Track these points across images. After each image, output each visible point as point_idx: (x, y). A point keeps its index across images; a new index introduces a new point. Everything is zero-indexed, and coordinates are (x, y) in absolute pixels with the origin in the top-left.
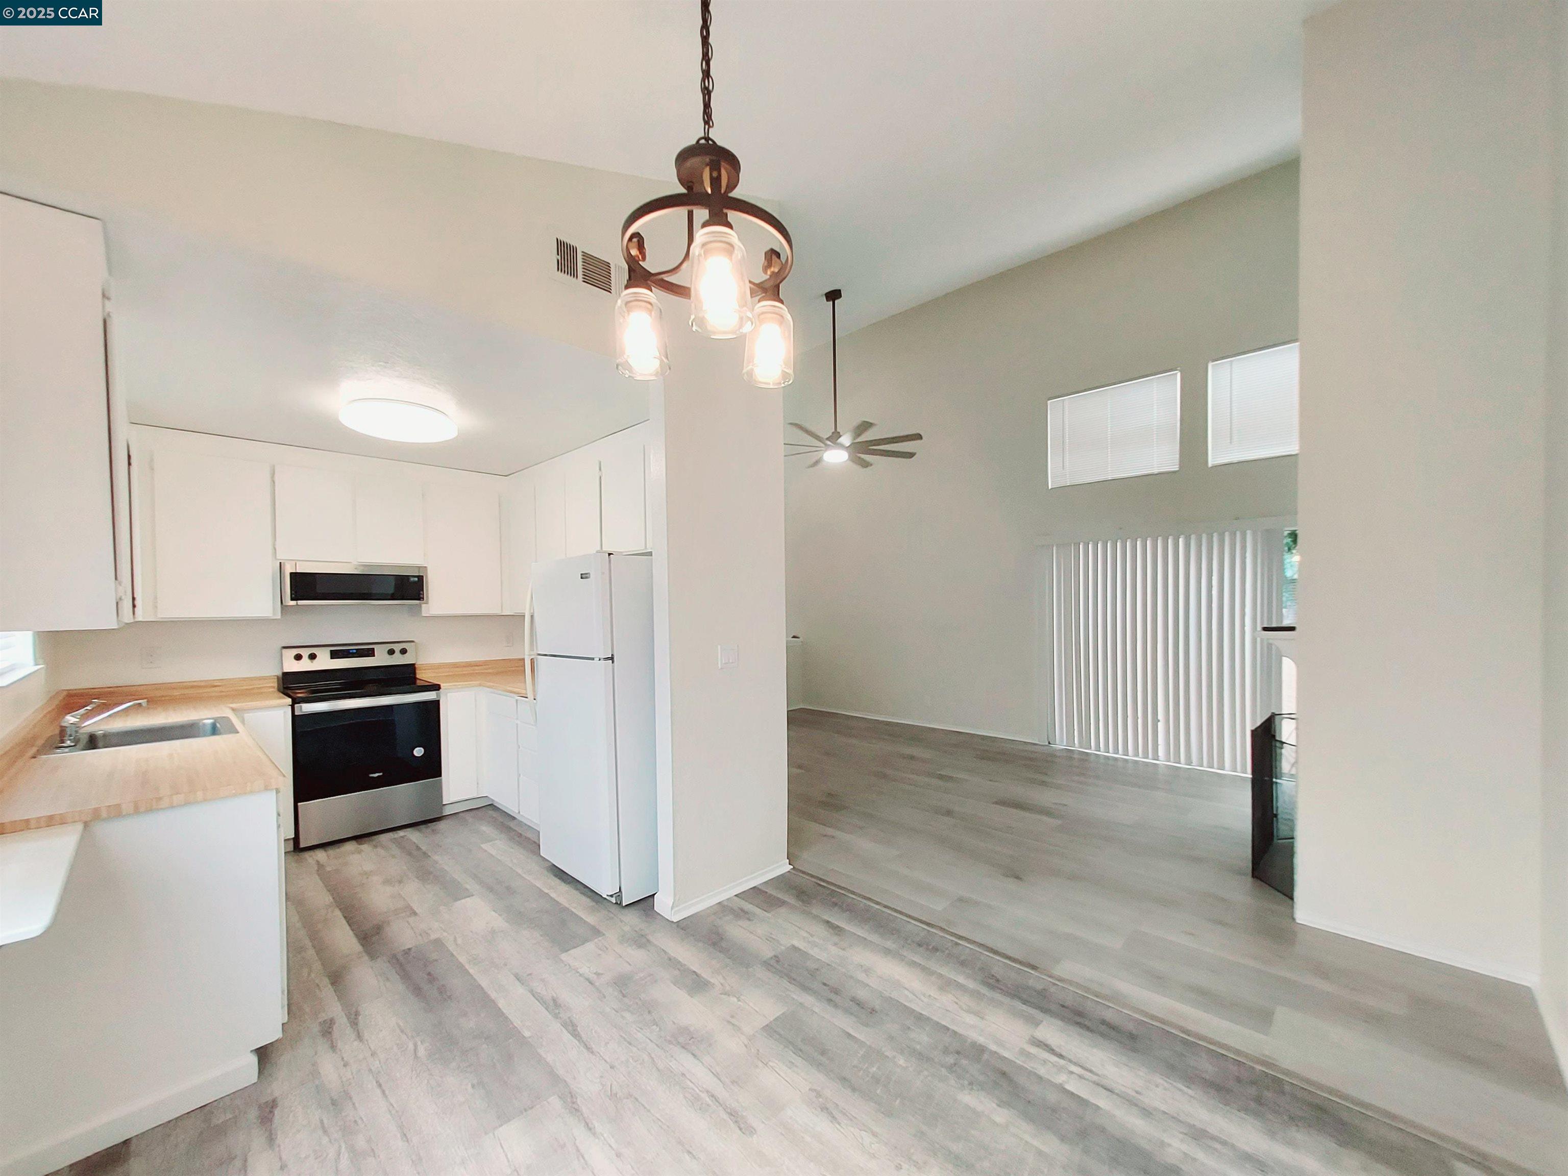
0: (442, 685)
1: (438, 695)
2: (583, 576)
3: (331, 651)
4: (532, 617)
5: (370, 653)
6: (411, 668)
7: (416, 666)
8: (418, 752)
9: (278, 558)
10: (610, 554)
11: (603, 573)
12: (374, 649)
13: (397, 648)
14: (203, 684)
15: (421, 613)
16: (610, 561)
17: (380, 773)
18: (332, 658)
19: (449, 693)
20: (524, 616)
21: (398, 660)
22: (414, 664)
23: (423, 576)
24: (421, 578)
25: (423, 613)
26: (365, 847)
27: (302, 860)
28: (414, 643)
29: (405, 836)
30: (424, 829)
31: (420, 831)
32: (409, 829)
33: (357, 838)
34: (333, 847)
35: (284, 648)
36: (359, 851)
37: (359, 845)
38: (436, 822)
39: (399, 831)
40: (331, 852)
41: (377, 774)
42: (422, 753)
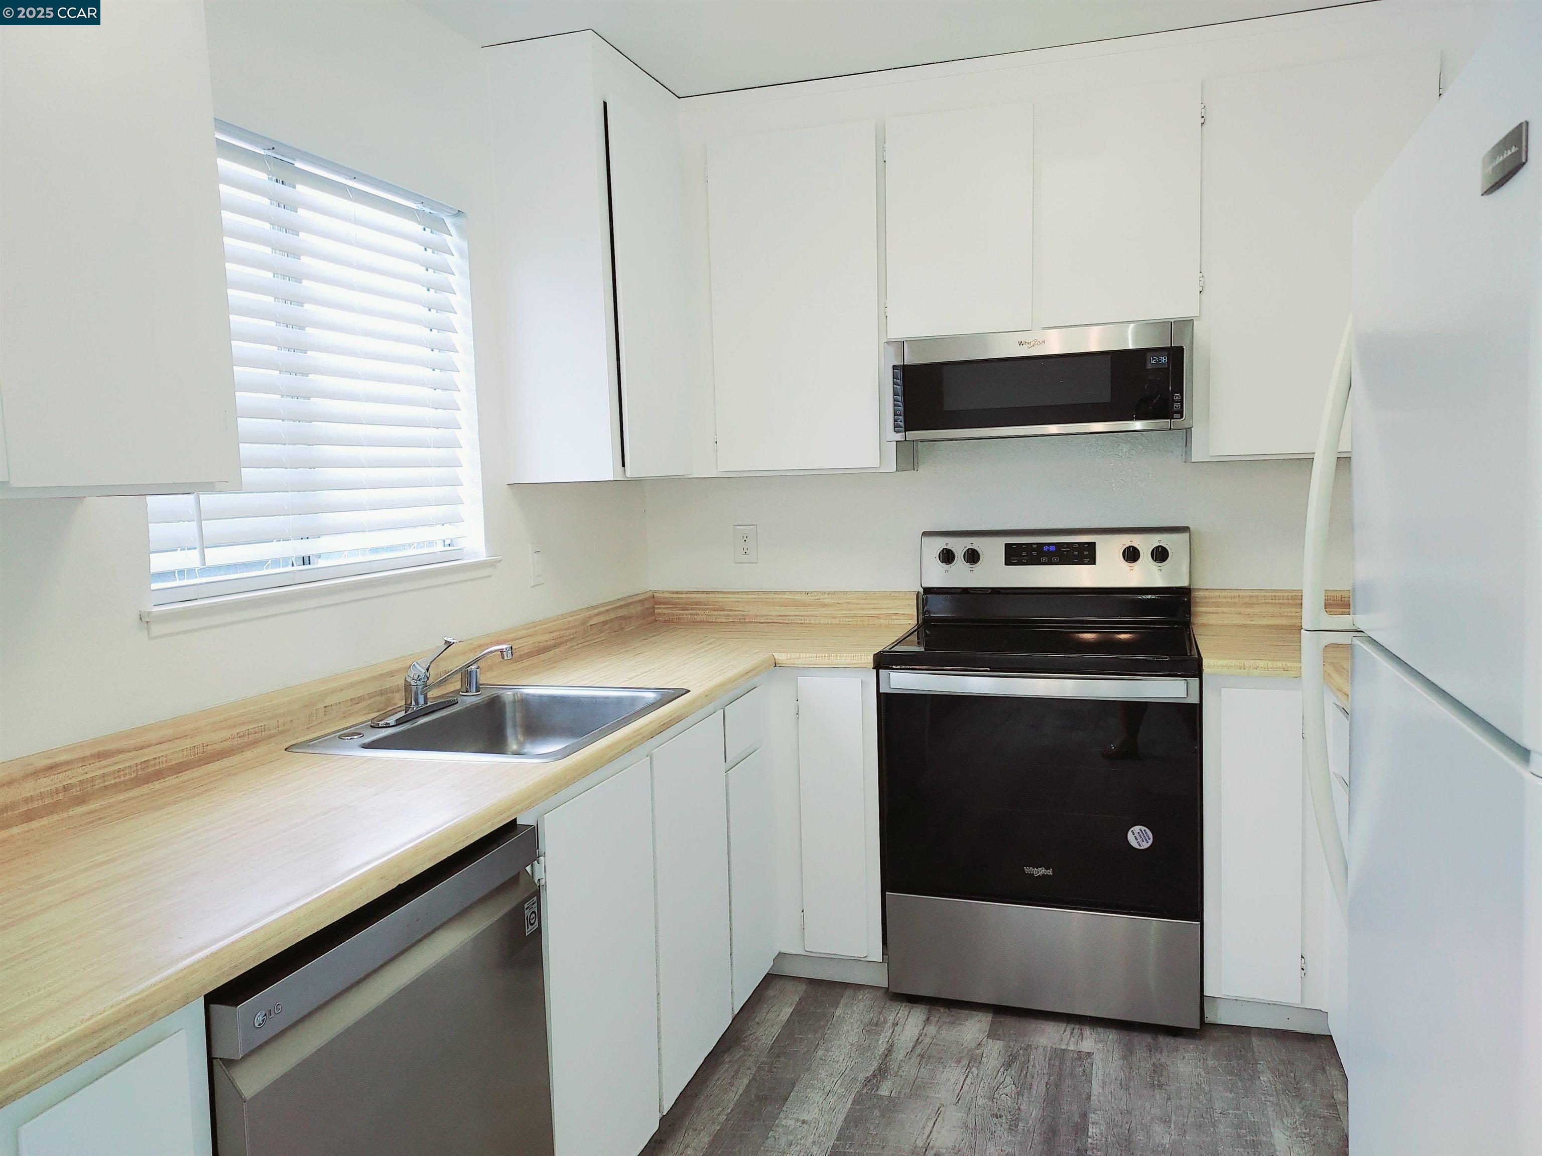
0: (1208, 663)
1: (1199, 690)
3: (1008, 546)
5: (1080, 554)
7: (1195, 594)
12: (1091, 544)
15: (1190, 452)
18: (1008, 563)
19: (1224, 686)
21: (1146, 575)
22: (1187, 590)
23: (1181, 349)
26: (994, 1051)
27: (873, 1027)
28: (1187, 535)
29: (1089, 1054)
30: (1140, 1054)
31: (1128, 1052)
32: (1112, 1036)
33: (999, 1011)
34: (942, 1014)
35: (925, 534)
36: (974, 1059)
37: (989, 1036)
38: (1180, 1040)
39: (1087, 1031)
40: (932, 1029)
41: (1041, 871)
42: (1150, 842)
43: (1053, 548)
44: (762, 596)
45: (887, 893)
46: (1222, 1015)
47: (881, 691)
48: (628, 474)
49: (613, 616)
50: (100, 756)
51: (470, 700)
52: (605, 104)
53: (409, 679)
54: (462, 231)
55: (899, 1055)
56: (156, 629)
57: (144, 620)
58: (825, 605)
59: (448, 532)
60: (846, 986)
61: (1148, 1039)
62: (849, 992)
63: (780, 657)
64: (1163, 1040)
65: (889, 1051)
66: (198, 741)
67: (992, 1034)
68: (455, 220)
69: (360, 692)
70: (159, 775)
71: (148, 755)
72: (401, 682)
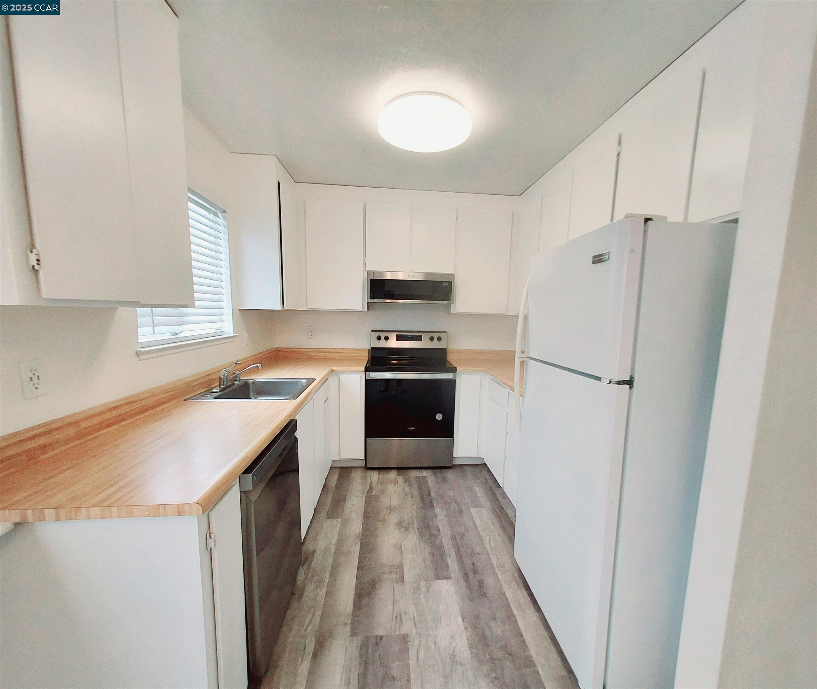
0: (458, 369)
1: (455, 376)
2: (598, 259)
3: (397, 335)
4: (526, 317)
5: (418, 338)
6: (443, 352)
7: (447, 350)
8: (439, 417)
9: (366, 269)
10: (647, 220)
11: (632, 251)
12: (421, 335)
13: (436, 336)
14: (333, 351)
15: (450, 311)
16: (645, 232)
17: (414, 427)
18: (397, 340)
19: (462, 375)
20: (518, 316)
21: (435, 345)
22: (445, 349)
23: (451, 282)
24: (450, 283)
25: (452, 310)
26: (400, 479)
27: (364, 478)
28: (446, 333)
29: (426, 476)
30: (439, 475)
31: (436, 475)
32: (430, 471)
33: (398, 469)
34: (384, 472)
35: (372, 331)
36: (396, 482)
37: (398, 476)
38: (447, 470)
39: (423, 471)
40: (381, 476)
41: (412, 428)
42: (442, 418)
43: (410, 336)
44: (318, 350)
45: (367, 439)
46: (457, 462)
47: (367, 378)
48: (285, 308)
49: (268, 356)
50: (129, 403)
51: (237, 383)
52: (279, 183)
53: (221, 376)
54: (224, 218)
55: (374, 483)
56: (142, 357)
57: (138, 354)
58: (339, 353)
59: (218, 325)
60: (352, 467)
61: (439, 470)
62: (353, 469)
63: (334, 368)
64: (443, 470)
65: (371, 483)
66: (158, 397)
67: (399, 475)
68: (222, 214)
69: (202, 381)
70: (146, 410)
71: (144, 403)
72: (218, 377)
